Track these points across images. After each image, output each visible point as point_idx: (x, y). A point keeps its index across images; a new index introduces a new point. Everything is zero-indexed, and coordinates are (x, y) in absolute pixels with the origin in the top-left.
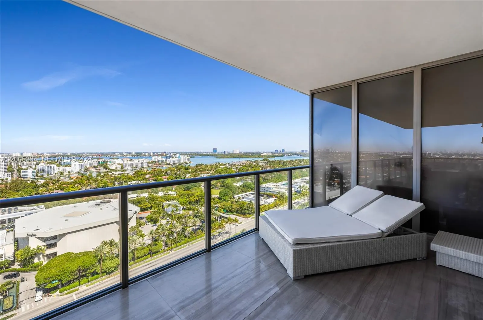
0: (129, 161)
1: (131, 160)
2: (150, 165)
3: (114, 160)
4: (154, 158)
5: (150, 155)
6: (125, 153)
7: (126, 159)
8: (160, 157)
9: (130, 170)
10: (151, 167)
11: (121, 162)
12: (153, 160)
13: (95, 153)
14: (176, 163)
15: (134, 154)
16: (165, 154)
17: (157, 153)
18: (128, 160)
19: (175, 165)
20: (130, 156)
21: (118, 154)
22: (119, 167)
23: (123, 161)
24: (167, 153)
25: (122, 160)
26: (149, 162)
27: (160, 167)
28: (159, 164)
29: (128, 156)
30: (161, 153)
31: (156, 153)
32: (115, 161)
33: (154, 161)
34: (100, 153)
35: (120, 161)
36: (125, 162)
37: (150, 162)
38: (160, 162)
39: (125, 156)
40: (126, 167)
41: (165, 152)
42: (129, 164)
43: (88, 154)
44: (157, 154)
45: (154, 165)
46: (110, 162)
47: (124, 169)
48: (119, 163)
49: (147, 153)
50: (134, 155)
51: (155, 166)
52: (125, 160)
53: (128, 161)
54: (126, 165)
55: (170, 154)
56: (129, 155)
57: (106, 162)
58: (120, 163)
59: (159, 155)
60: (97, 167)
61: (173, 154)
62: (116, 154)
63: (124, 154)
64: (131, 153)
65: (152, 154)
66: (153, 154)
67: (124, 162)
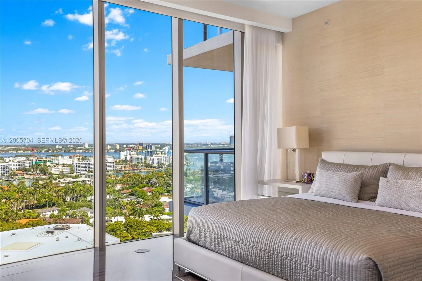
0: (82, 159)
1: (85, 158)
2: (118, 167)
3: (57, 158)
4: (123, 155)
5: (116, 150)
6: (72, 146)
7: (77, 156)
8: (134, 152)
9: (84, 176)
10: (121, 171)
11: (70, 162)
12: (123, 157)
13: (21, 146)
14: (163, 164)
15: (87, 146)
16: (140, 147)
17: (127, 145)
18: (81, 157)
19: (162, 167)
20: (81, 151)
21: (60, 147)
22: (67, 170)
23: (71, 160)
24: (144, 146)
25: (70, 158)
26: (116, 162)
27: (136, 171)
28: (133, 166)
29: (78, 151)
30: (133, 146)
31: (125, 146)
32: (59, 160)
33: (124, 161)
34: (29, 146)
35: (66, 160)
36: (76, 162)
37: (118, 161)
38: (135, 162)
39: (72, 151)
40: (78, 170)
41: (141, 144)
42: (84, 166)
43: (9, 148)
44: (127, 147)
45: (125, 166)
46: (50, 161)
47: (75, 174)
48: (65, 164)
49: (110, 145)
50: (87, 149)
51: (128, 168)
52: (75, 158)
53: (80, 161)
54: (78, 167)
55: (151, 147)
56: (80, 149)
57: (45, 162)
58: (68, 163)
59: (133, 149)
60: (30, 171)
61: (156, 148)
62: (57, 147)
63: (69, 147)
64: (81, 145)
65: (118, 147)
66: (120, 146)
67: (73, 161)
